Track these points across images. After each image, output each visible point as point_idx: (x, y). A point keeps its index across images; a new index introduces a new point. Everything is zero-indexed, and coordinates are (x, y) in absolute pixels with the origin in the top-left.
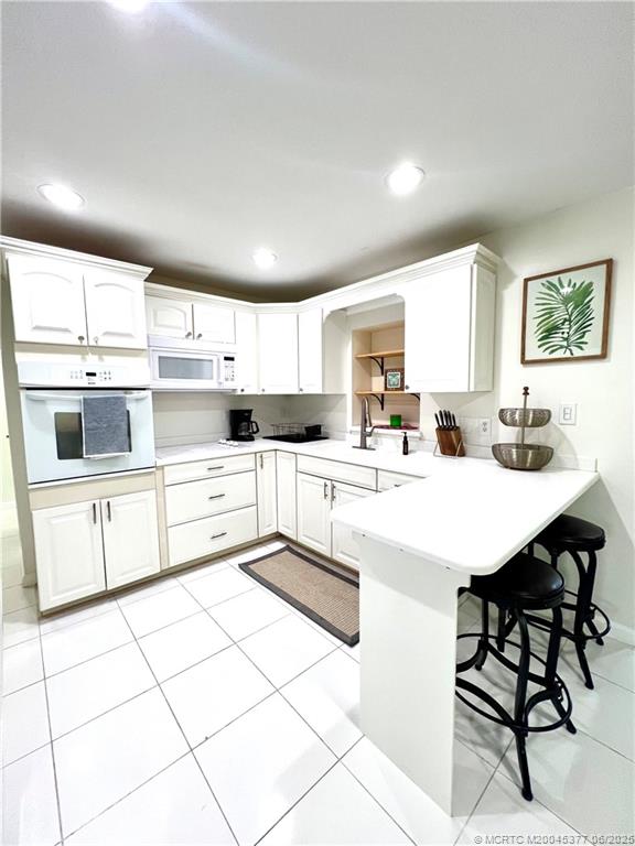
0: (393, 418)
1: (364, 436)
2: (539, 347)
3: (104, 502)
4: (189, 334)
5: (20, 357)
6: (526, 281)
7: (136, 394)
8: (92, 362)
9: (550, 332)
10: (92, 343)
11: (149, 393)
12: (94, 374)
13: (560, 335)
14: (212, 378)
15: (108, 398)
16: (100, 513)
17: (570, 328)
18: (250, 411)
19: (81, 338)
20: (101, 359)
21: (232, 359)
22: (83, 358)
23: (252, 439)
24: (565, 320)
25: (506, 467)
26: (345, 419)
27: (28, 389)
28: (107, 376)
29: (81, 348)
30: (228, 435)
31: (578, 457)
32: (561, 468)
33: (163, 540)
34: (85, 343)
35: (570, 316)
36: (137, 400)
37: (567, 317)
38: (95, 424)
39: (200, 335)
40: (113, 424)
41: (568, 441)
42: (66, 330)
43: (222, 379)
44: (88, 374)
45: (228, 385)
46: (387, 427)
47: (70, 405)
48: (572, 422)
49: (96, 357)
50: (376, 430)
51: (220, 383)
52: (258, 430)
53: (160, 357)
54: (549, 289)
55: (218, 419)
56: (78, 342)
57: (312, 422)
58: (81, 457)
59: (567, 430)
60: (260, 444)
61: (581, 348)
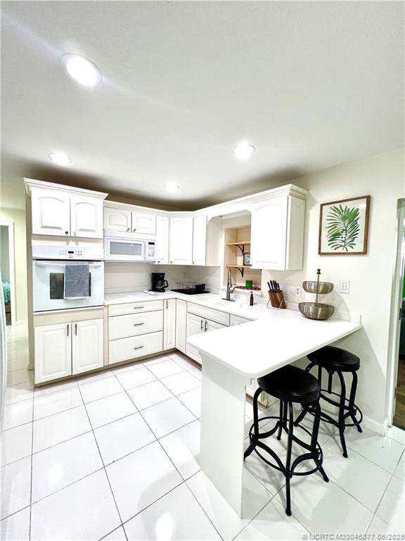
0: (247, 282)
1: (229, 292)
2: (329, 245)
3: (74, 324)
4: (129, 229)
5: (34, 243)
6: (322, 205)
7: (95, 264)
8: (72, 245)
9: (335, 236)
10: (73, 235)
11: (103, 263)
12: (72, 252)
13: (340, 239)
14: (140, 255)
15: (80, 266)
16: (71, 330)
17: (346, 235)
18: (163, 274)
19: (67, 233)
20: (77, 244)
21: (153, 244)
22: (68, 244)
23: (164, 291)
24: (344, 230)
25: (306, 317)
26: (219, 281)
27: (37, 260)
28: (80, 253)
29: (67, 238)
30: (150, 288)
31: (350, 313)
32: (340, 319)
33: (106, 348)
34: (69, 235)
35: (346, 228)
36: (96, 267)
37: (344, 228)
38: (71, 280)
39: (135, 230)
40: (81, 280)
41: (345, 303)
42: (60, 228)
43: (147, 255)
44: (69, 252)
45: (150, 259)
46: (244, 288)
47: (59, 269)
48: (347, 291)
49: (74, 243)
50: (236, 289)
51: (145, 258)
52: (168, 286)
53: (111, 242)
54: (335, 211)
55: (145, 279)
56: (65, 235)
57: (201, 283)
58: (63, 298)
59: (345, 297)
60: (168, 294)
61: (352, 248)
